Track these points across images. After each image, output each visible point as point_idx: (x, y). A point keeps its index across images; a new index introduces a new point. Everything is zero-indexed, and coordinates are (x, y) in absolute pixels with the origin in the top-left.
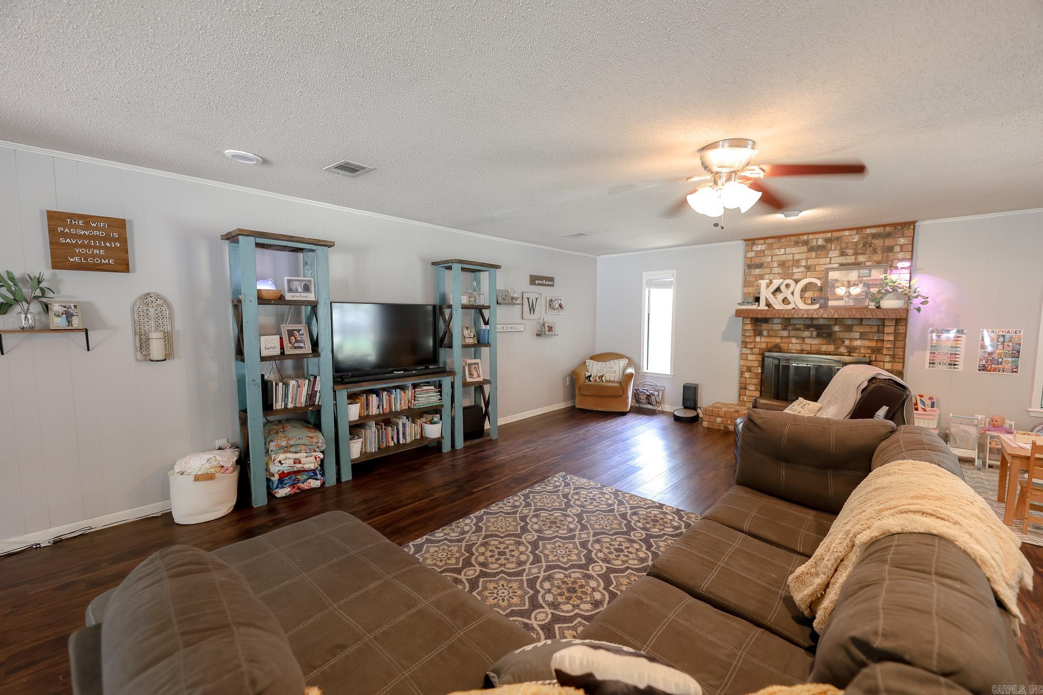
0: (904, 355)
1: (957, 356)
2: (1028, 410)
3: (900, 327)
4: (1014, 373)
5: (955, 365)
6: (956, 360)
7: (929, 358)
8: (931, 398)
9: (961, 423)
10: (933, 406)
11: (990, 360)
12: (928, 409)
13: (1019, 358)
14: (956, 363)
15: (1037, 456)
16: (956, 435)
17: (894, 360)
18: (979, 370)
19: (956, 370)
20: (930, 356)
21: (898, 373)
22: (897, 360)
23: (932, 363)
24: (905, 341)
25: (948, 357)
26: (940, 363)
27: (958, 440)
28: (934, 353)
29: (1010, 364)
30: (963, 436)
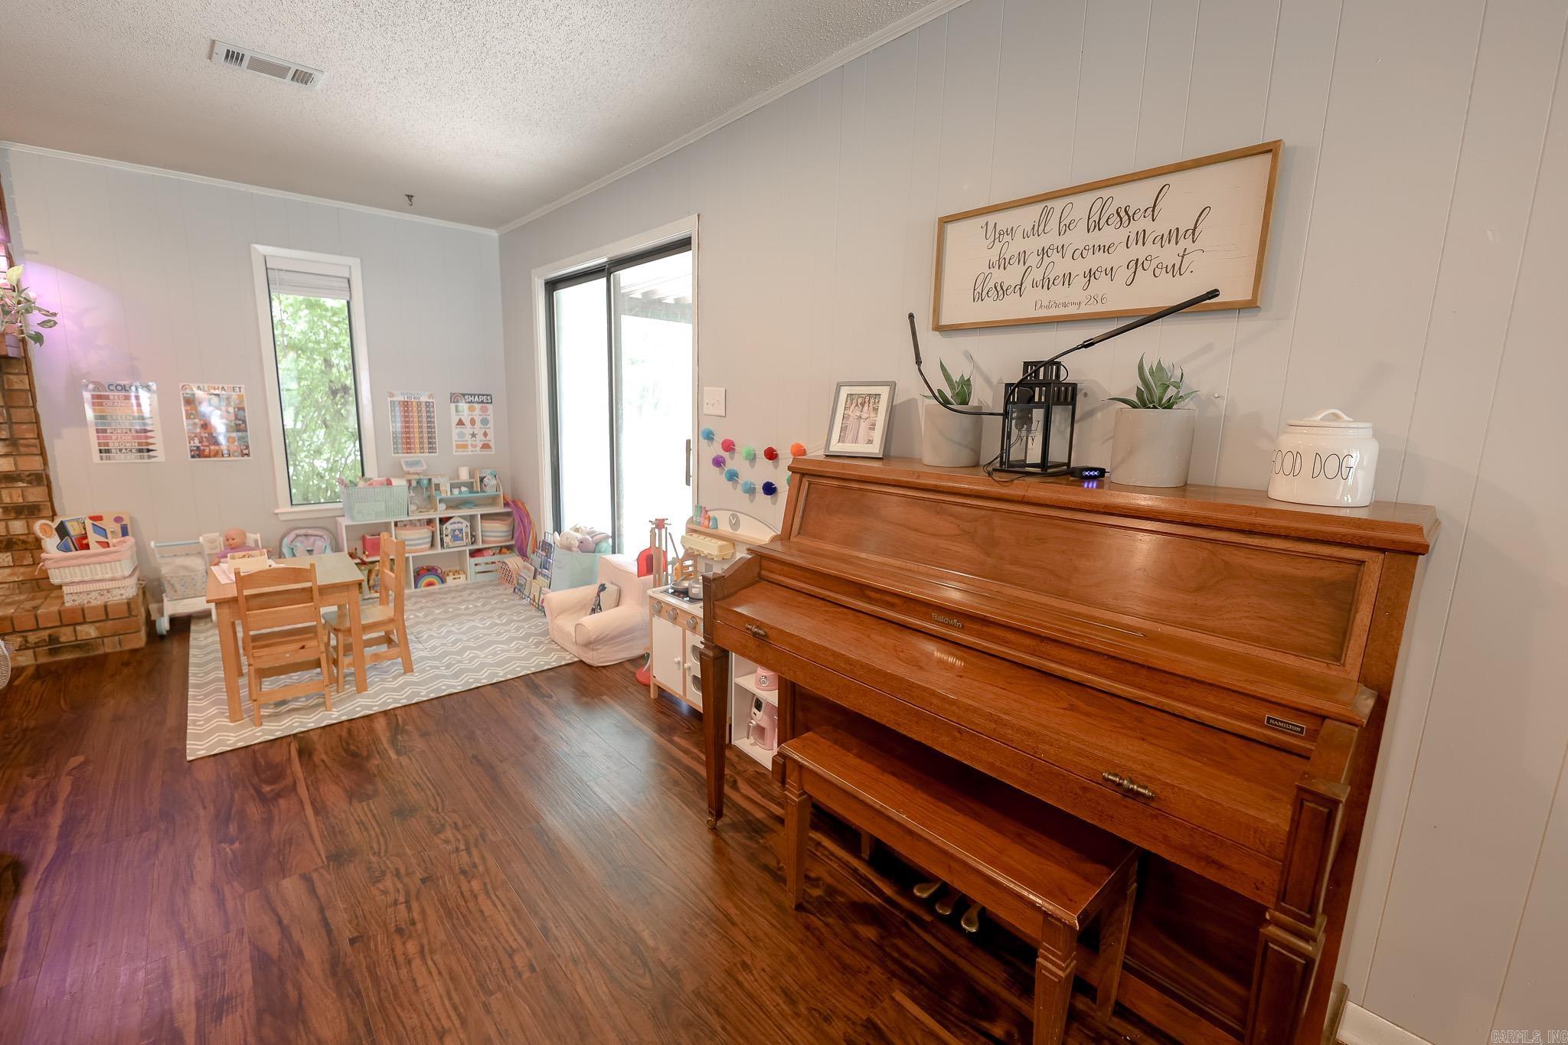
0: (39, 436)
1: (149, 434)
2: (276, 511)
3: (11, 377)
4: (246, 457)
5: (149, 451)
6: (150, 441)
7: (97, 441)
8: (118, 519)
9: (175, 556)
10: (125, 532)
11: (205, 437)
12: (112, 540)
13: (246, 431)
14: (150, 447)
15: (246, 592)
16: (171, 577)
17: (18, 450)
18: (193, 457)
19: (153, 460)
20: (98, 438)
21: (33, 477)
22: (23, 450)
23: (105, 451)
24: (34, 407)
25: (133, 437)
26: (121, 450)
27: (178, 587)
28: (105, 431)
29: (236, 443)
30: (184, 576)
